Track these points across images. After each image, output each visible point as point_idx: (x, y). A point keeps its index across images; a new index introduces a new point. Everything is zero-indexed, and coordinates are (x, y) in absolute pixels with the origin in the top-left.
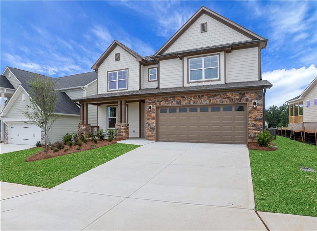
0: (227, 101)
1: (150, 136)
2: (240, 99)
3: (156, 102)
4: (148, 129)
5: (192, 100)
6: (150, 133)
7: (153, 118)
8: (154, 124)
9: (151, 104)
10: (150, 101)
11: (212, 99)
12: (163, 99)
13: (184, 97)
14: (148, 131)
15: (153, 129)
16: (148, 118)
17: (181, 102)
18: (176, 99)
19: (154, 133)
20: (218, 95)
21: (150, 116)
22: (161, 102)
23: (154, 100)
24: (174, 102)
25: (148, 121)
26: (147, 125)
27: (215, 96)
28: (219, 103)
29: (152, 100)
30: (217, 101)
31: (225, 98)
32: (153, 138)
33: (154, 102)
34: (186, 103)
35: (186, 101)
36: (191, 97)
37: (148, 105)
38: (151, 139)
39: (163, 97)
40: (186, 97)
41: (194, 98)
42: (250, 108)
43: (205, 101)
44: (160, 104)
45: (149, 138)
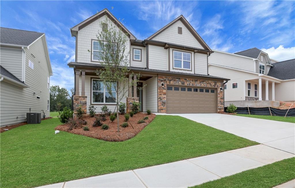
0: (209, 86)
1: (162, 109)
2: (215, 85)
3: (167, 80)
4: (160, 103)
5: (191, 82)
6: (162, 106)
7: (165, 94)
8: (165, 99)
9: (163, 81)
10: (162, 79)
11: (202, 83)
12: (171, 79)
13: (186, 80)
14: (160, 105)
15: (164, 103)
16: (160, 93)
17: (184, 83)
18: (181, 80)
19: (165, 106)
20: (205, 81)
21: (162, 92)
22: (170, 81)
23: (166, 78)
24: (179, 82)
25: (160, 96)
26: (160, 99)
27: (204, 82)
28: (205, 86)
29: (163, 78)
30: (204, 85)
31: (208, 84)
32: (164, 111)
33: (165, 80)
34: (188, 85)
35: (188, 83)
36: (190, 80)
37: (161, 82)
38: (163, 112)
39: (172, 77)
40: (187, 79)
41: (192, 81)
42: (219, 92)
43: (198, 84)
44: (170, 83)
45: (161, 111)
